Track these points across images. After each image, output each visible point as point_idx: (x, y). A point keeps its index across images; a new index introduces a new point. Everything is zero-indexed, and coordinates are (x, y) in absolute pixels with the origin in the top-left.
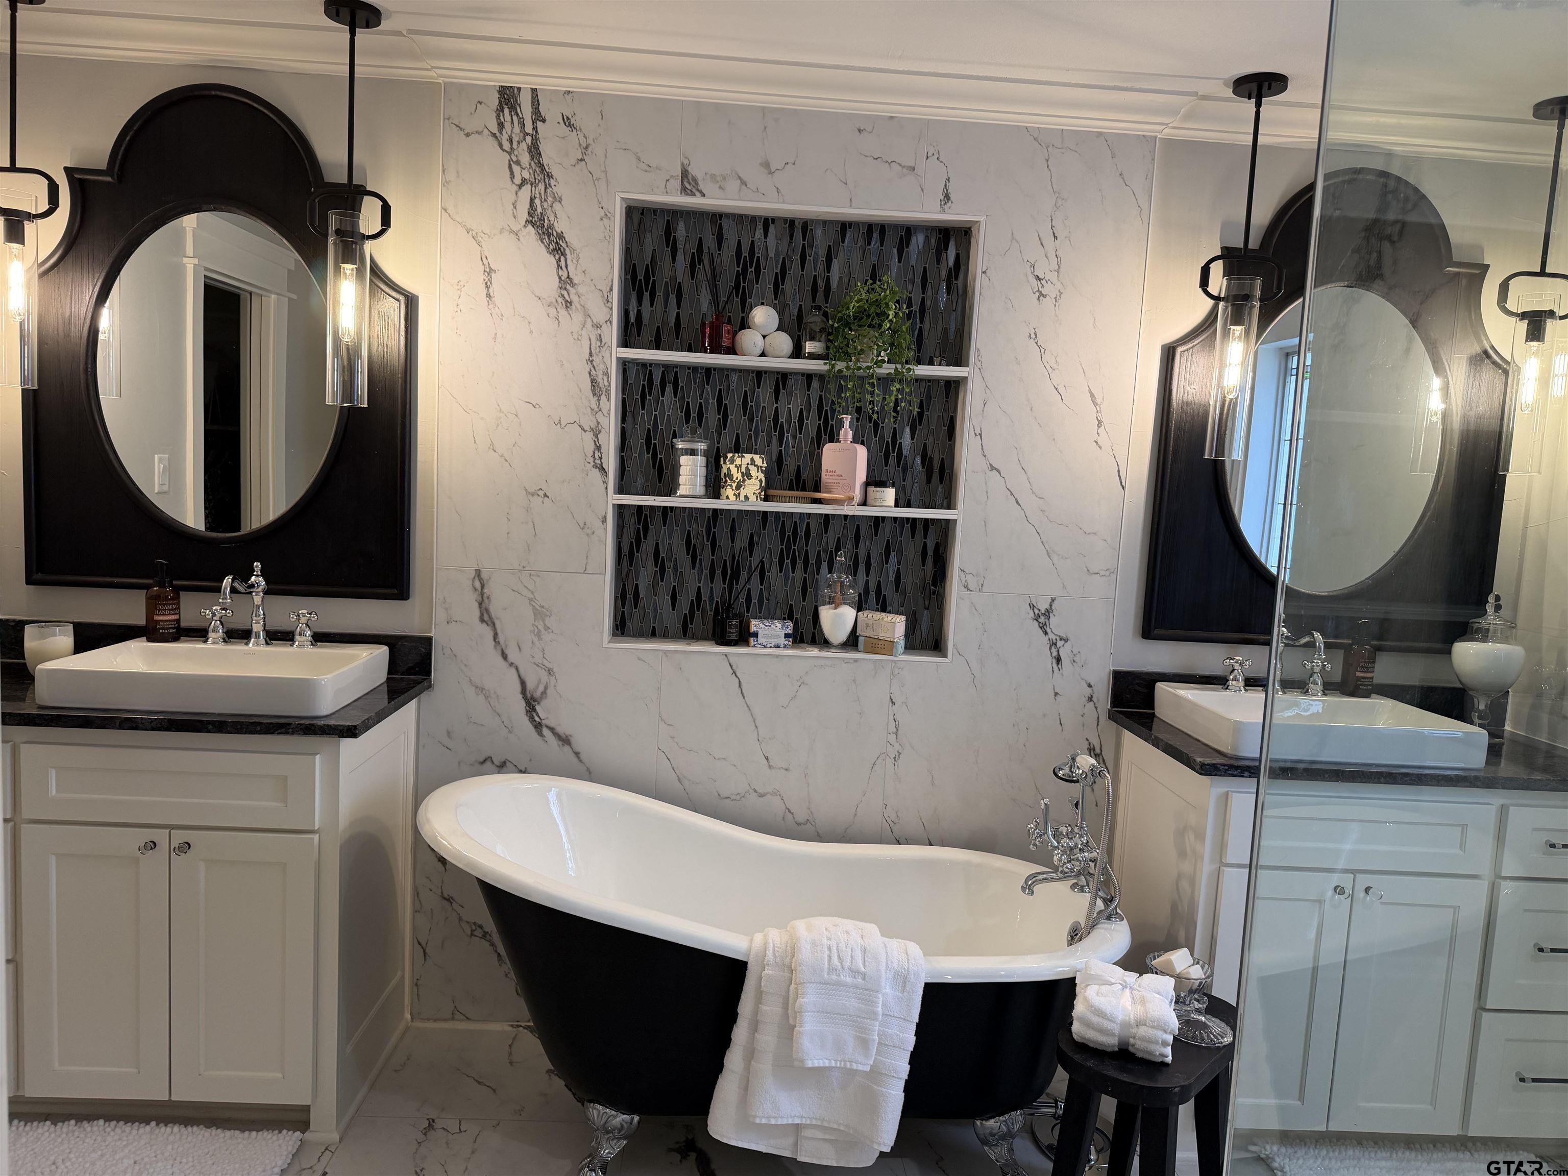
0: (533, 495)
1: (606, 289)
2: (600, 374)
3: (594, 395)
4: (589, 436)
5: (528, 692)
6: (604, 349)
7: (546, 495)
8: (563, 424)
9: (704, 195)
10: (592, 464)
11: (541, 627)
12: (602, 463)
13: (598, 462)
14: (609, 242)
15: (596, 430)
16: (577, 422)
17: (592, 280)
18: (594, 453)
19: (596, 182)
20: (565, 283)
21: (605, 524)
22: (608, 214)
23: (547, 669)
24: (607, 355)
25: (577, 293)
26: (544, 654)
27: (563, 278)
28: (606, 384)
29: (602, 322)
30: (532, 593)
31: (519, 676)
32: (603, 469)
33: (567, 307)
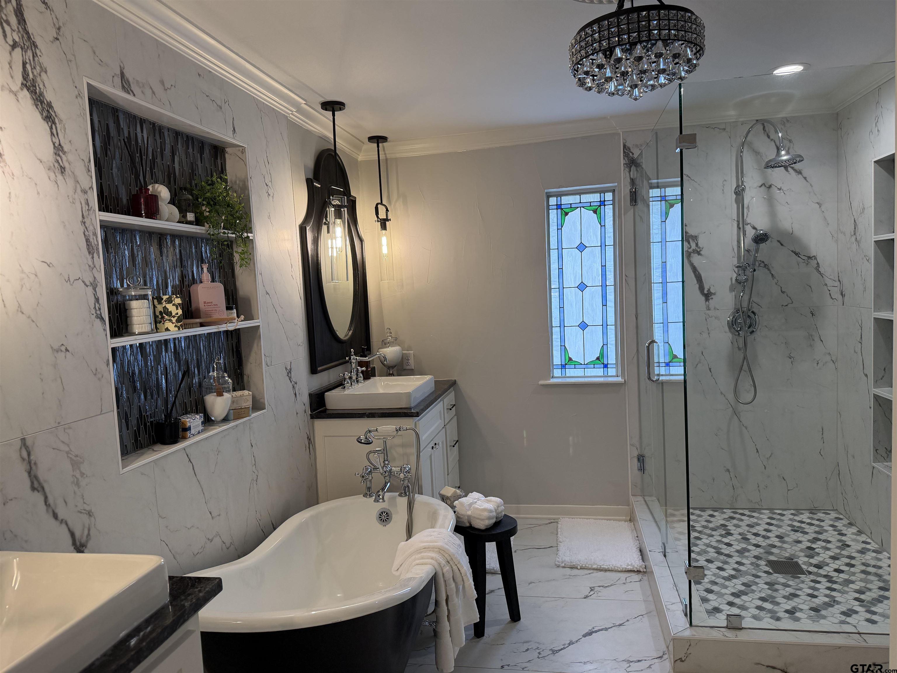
0: (57, 351)
1: (87, 160)
2: (91, 234)
3: (89, 253)
4: (90, 290)
5: (77, 541)
6: (92, 212)
7: (67, 350)
8: (72, 281)
9: (134, 95)
10: (95, 315)
11: (78, 476)
12: (101, 313)
13: (98, 312)
14: (83, 118)
15: (94, 284)
16: (81, 278)
17: (76, 150)
18: (95, 305)
19: (69, 62)
20: (58, 150)
21: (109, 366)
22: (80, 93)
23: (87, 513)
24: (93, 218)
25: (67, 160)
26: (83, 499)
27: (56, 145)
28: (96, 243)
29: (87, 188)
30: (68, 445)
31: (69, 530)
32: (102, 318)
33: (62, 173)
